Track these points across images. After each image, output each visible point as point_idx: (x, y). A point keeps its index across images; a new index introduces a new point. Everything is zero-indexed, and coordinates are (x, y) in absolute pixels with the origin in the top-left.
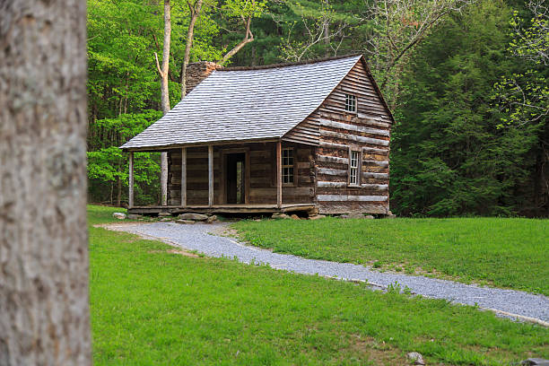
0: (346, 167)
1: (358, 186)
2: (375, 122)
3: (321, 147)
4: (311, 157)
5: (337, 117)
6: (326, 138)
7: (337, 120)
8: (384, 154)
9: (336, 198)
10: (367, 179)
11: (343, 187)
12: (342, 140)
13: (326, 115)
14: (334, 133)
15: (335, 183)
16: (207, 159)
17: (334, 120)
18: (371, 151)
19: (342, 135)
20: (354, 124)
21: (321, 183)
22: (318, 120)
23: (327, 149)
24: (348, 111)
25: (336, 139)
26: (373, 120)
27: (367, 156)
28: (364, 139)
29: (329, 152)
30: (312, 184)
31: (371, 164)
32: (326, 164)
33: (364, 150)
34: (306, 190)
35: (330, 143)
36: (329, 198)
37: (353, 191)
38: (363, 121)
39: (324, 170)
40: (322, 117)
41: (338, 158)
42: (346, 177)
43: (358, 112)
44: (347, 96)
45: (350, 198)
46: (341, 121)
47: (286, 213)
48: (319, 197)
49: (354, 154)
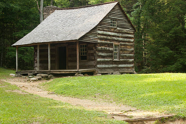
0: (112, 52)
1: (118, 60)
2: (126, 31)
3: (99, 43)
4: (94, 48)
5: (107, 30)
6: (101, 39)
7: (106, 31)
8: (131, 46)
9: (107, 66)
10: (123, 57)
11: (110, 61)
12: (110, 40)
13: (101, 29)
14: (105, 37)
15: (106, 59)
16: (48, 50)
18: (124, 44)
19: (109, 38)
20: (115, 32)
21: (98, 60)
22: (97, 31)
23: (102, 44)
24: (112, 27)
25: (106, 40)
27: (123, 47)
28: (121, 39)
29: (103, 46)
30: (95, 60)
31: (124, 50)
32: (102, 51)
33: (121, 44)
34: (92, 63)
35: (103, 42)
36: (104, 66)
37: (116, 62)
38: (120, 31)
39: (100, 54)
40: (99, 30)
41: (107, 48)
42: (111, 57)
43: (117, 27)
44: (111, 20)
45: (114, 65)
46: (109, 31)
47: (81, 73)
48: (98, 66)
49: (116, 46)
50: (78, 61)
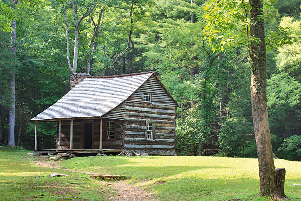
0: (144, 130)
1: (153, 140)
2: (164, 107)
3: (127, 120)
4: (121, 126)
5: (138, 105)
6: (130, 116)
9: (137, 146)
10: (159, 137)
11: (142, 141)
12: (142, 117)
13: (130, 104)
14: (136, 113)
15: (137, 139)
17: (136, 107)
18: (162, 122)
19: (141, 114)
20: (149, 108)
22: (125, 107)
24: (145, 102)
25: (137, 116)
26: (162, 105)
27: (159, 124)
28: (156, 116)
29: (132, 123)
30: (122, 139)
31: (161, 129)
32: (131, 129)
33: (157, 122)
34: (119, 143)
35: (133, 119)
36: (133, 146)
38: (156, 107)
39: (129, 132)
40: (128, 106)
41: (138, 126)
42: (143, 136)
43: (152, 102)
44: (144, 94)
45: (147, 146)
46: (140, 107)
47: (104, 153)
48: (126, 146)
49: (150, 124)
50: (101, 140)
